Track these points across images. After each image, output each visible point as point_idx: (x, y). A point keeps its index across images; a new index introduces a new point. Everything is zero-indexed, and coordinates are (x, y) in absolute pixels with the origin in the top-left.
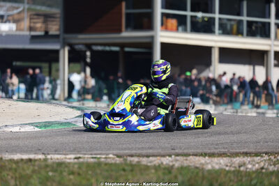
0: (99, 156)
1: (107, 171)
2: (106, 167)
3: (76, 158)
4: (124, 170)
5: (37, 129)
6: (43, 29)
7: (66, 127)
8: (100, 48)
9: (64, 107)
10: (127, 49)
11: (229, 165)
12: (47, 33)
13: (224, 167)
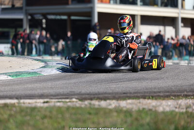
0: (63, 100)
1: (75, 114)
2: (73, 111)
3: (44, 102)
4: (90, 114)
5: (10, 78)
6: (10, 3)
7: (33, 76)
8: (52, 17)
9: (31, 60)
10: (73, 18)
11: (178, 106)
12: (13, 6)
13: (174, 109)
